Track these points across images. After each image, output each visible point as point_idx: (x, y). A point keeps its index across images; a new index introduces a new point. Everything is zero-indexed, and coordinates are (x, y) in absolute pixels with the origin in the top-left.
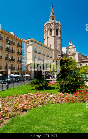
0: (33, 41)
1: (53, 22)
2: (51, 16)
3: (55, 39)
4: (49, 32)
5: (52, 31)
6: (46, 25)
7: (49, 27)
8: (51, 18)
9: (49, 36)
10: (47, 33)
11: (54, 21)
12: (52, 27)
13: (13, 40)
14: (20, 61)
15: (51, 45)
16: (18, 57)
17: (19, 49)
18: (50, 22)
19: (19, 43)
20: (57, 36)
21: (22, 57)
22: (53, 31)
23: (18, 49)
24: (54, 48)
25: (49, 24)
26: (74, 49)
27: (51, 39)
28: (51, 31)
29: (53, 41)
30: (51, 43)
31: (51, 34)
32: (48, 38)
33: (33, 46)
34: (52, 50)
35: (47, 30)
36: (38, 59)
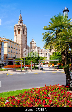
0: (8, 40)
1: (21, 25)
2: (19, 20)
3: (22, 37)
4: (18, 31)
5: (20, 31)
6: (16, 26)
7: (18, 28)
9: (18, 34)
10: (17, 32)
12: (20, 28)
14: (1, 53)
18: (19, 25)
20: (23, 35)
24: (21, 43)
25: (18, 25)
26: (35, 44)
27: (19, 36)
29: (21, 38)
30: (19, 40)
31: (19, 33)
32: (17, 35)
33: (8, 44)
34: (20, 45)
35: (16, 30)
36: (10, 52)
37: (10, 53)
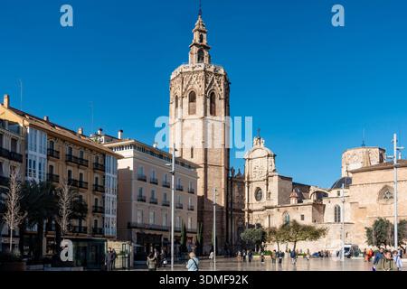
0: (136, 147)
1: (202, 68)
2: (195, 44)
4: (186, 100)
5: (198, 100)
6: (177, 76)
7: (188, 86)
8: (195, 49)
9: (186, 115)
10: (181, 106)
11: (203, 65)
12: (195, 87)
13: (82, 153)
14: (101, 208)
15: (192, 150)
16: (95, 197)
17: (98, 176)
18: (190, 69)
19: (97, 158)
21: (104, 197)
22: (200, 100)
23: (96, 175)
24: (202, 156)
25: (188, 73)
26: (268, 161)
28: (192, 98)
31: (192, 110)
33: (135, 163)
35: (179, 95)
36: (147, 199)
37: (147, 204)
